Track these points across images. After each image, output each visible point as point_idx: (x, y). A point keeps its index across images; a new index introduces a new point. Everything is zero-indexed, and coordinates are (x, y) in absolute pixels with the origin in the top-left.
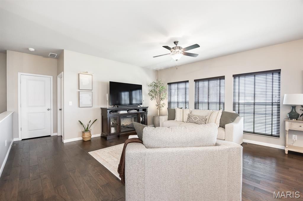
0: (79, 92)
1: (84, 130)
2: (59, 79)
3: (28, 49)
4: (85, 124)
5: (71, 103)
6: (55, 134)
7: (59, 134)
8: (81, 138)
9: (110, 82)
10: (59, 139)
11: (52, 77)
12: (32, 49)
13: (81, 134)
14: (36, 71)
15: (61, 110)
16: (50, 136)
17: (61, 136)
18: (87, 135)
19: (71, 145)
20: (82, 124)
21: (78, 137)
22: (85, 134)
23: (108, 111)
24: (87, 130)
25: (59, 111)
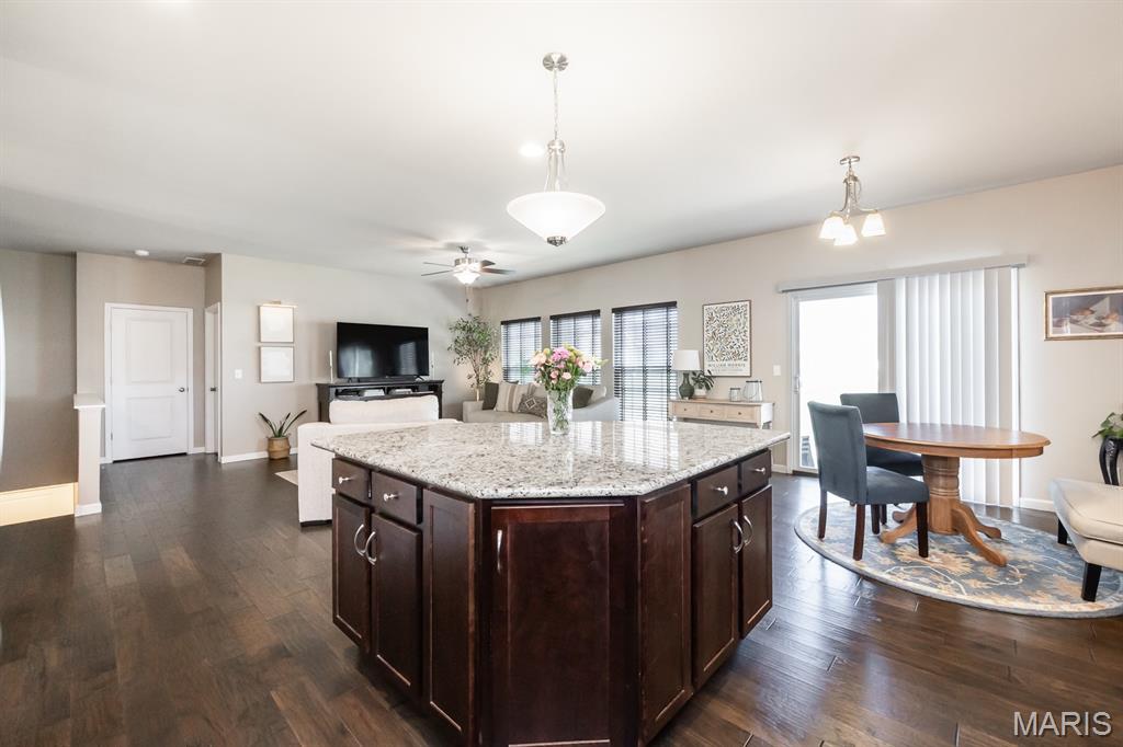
0: (259, 348)
1: (271, 434)
2: (209, 316)
3: (134, 252)
4: (276, 421)
5: (239, 374)
6: (201, 450)
7: (210, 449)
8: (265, 455)
9: (338, 324)
10: (210, 460)
11: (190, 312)
12: (144, 253)
13: (265, 445)
14: (147, 298)
15: (214, 390)
16: (185, 454)
17: (216, 454)
18: (278, 445)
19: (239, 470)
20: (266, 420)
21: (258, 451)
22: (275, 442)
23: (333, 390)
24: (279, 434)
25: (210, 395)
